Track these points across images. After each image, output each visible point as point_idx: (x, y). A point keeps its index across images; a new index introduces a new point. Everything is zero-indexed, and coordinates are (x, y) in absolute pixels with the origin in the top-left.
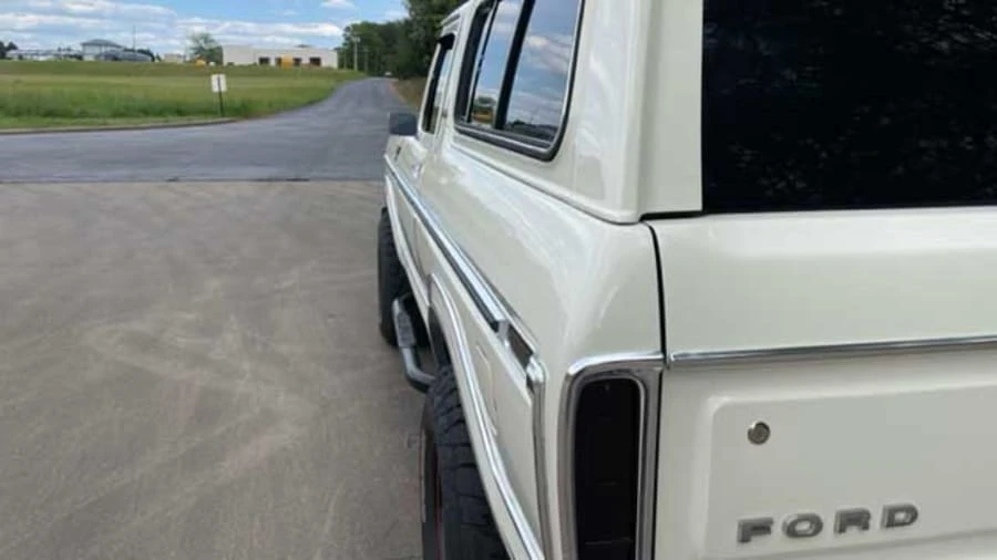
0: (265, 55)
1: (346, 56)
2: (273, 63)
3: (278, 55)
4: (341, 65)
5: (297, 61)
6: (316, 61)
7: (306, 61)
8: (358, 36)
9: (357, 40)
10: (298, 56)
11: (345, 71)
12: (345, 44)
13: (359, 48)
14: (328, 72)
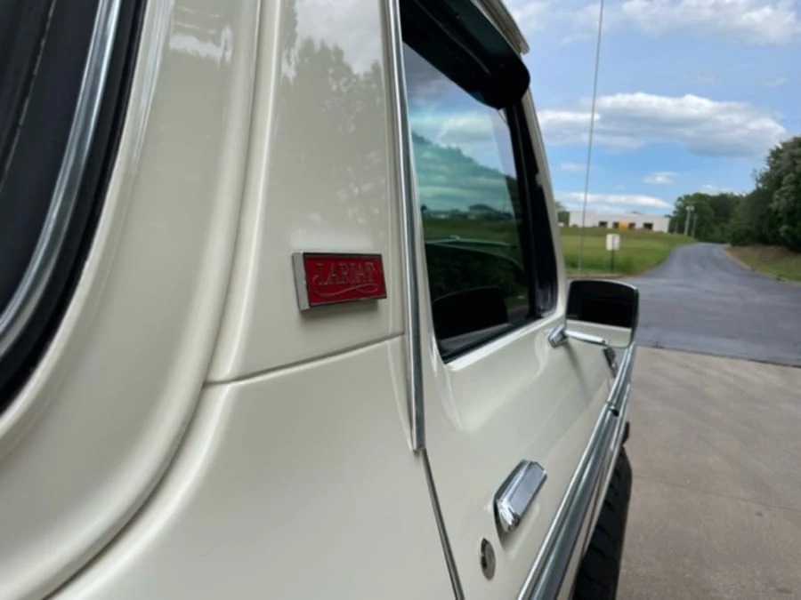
0: (603, 220)
1: (677, 223)
2: (610, 226)
3: (616, 220)
4: (671, 230)
5: (632, 226)
6: (649, 226)
7: (639, 225)
8: (693, 205)
9: (690, 208)
10: (632, 221)
11: (676, 235)
12: (675, 212)
13: (692, 216)
14: (660, 236)
